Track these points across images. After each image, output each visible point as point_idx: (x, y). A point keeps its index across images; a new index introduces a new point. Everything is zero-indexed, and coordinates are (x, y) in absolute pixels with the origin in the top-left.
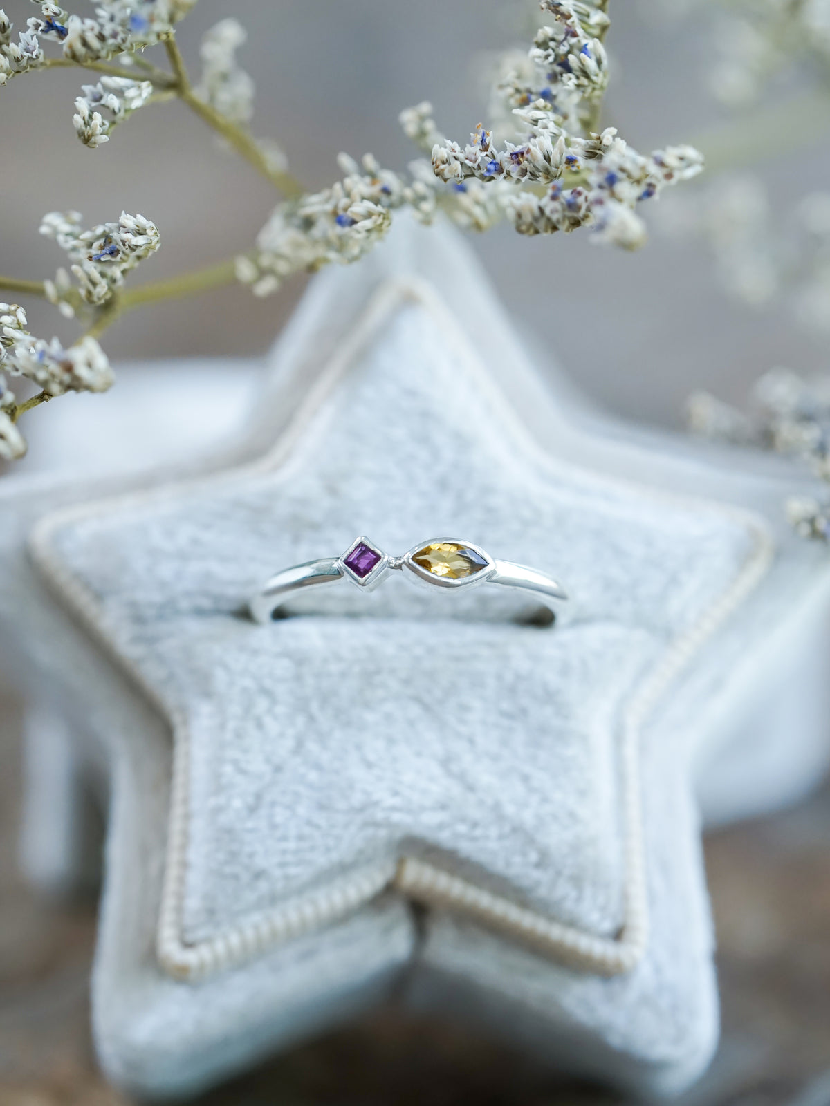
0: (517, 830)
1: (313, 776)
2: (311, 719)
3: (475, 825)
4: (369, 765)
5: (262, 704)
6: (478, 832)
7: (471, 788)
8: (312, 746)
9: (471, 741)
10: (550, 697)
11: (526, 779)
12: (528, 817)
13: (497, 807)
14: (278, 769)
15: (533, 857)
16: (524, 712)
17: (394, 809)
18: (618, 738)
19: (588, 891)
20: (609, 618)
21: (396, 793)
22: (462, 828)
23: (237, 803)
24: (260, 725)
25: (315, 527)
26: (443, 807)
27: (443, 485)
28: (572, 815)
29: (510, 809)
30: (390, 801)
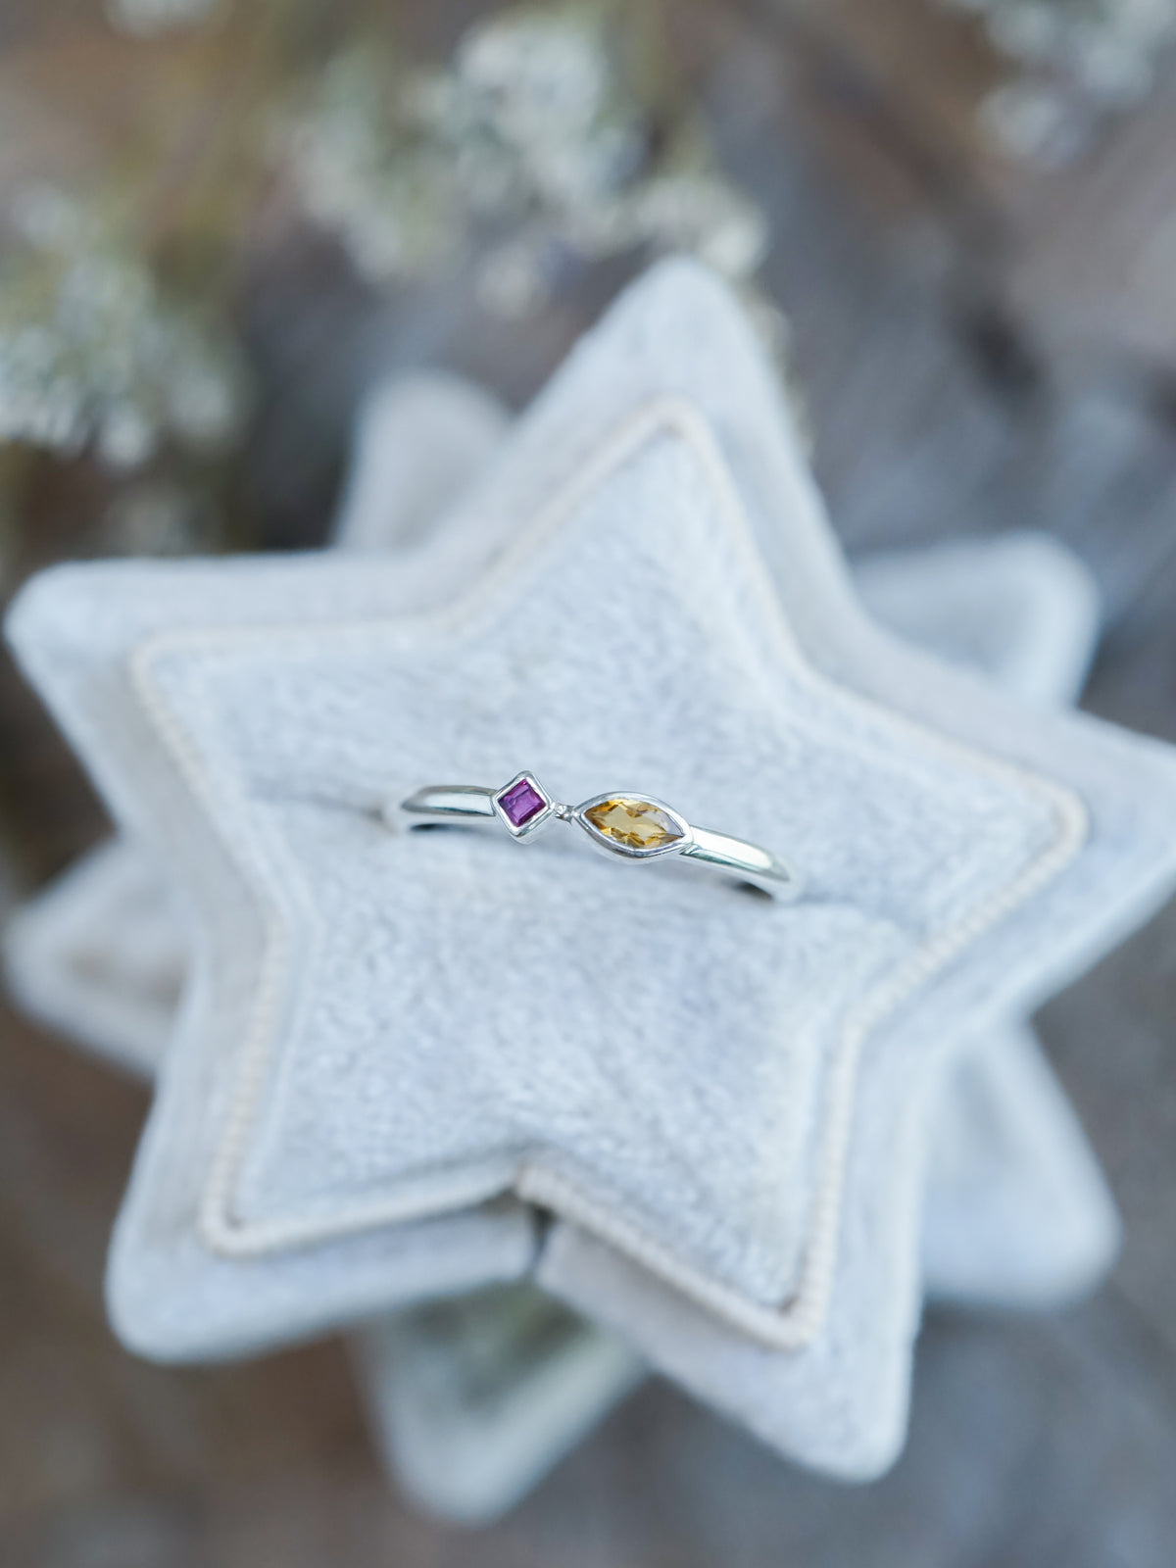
0: (675, 1158)
1: (427, 1042)
2: (439, 968)
3: (622, 1143)
4: (501, 1042)
5: (380, 937)
6: (626, 1153)
7: (625, 1094)
8: (433, 1004)
9: (639, 1033)
10: (750, 993)
11: (699, 1093)
12: (693, 1145)
13: (655, 1124)
14: (384, 1026)
15: (691, 1196)
16: (713, 1006)
17: (520, 1105)
18: (829, 1057)
19: (755, 1249)
20: (848, 899)
21: (528, 1086)
22: (606, 1145)
23: (325, 1061)
24: (371, 965)
25: (490, 718)
26: (586, 1114)
27: (665, 689)
28: (751, 1152)
29: (671, 1130)
30: (519, 1095)
